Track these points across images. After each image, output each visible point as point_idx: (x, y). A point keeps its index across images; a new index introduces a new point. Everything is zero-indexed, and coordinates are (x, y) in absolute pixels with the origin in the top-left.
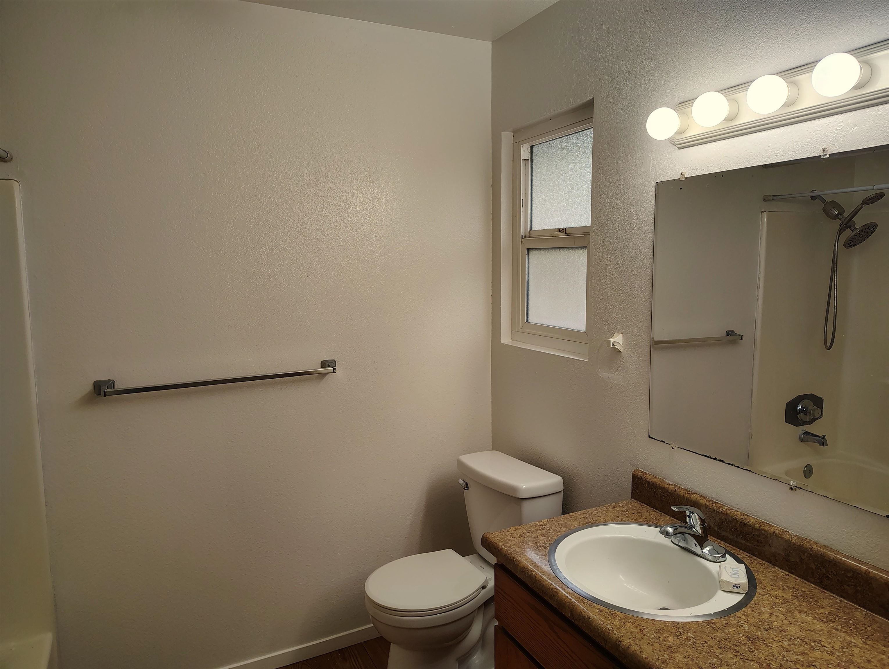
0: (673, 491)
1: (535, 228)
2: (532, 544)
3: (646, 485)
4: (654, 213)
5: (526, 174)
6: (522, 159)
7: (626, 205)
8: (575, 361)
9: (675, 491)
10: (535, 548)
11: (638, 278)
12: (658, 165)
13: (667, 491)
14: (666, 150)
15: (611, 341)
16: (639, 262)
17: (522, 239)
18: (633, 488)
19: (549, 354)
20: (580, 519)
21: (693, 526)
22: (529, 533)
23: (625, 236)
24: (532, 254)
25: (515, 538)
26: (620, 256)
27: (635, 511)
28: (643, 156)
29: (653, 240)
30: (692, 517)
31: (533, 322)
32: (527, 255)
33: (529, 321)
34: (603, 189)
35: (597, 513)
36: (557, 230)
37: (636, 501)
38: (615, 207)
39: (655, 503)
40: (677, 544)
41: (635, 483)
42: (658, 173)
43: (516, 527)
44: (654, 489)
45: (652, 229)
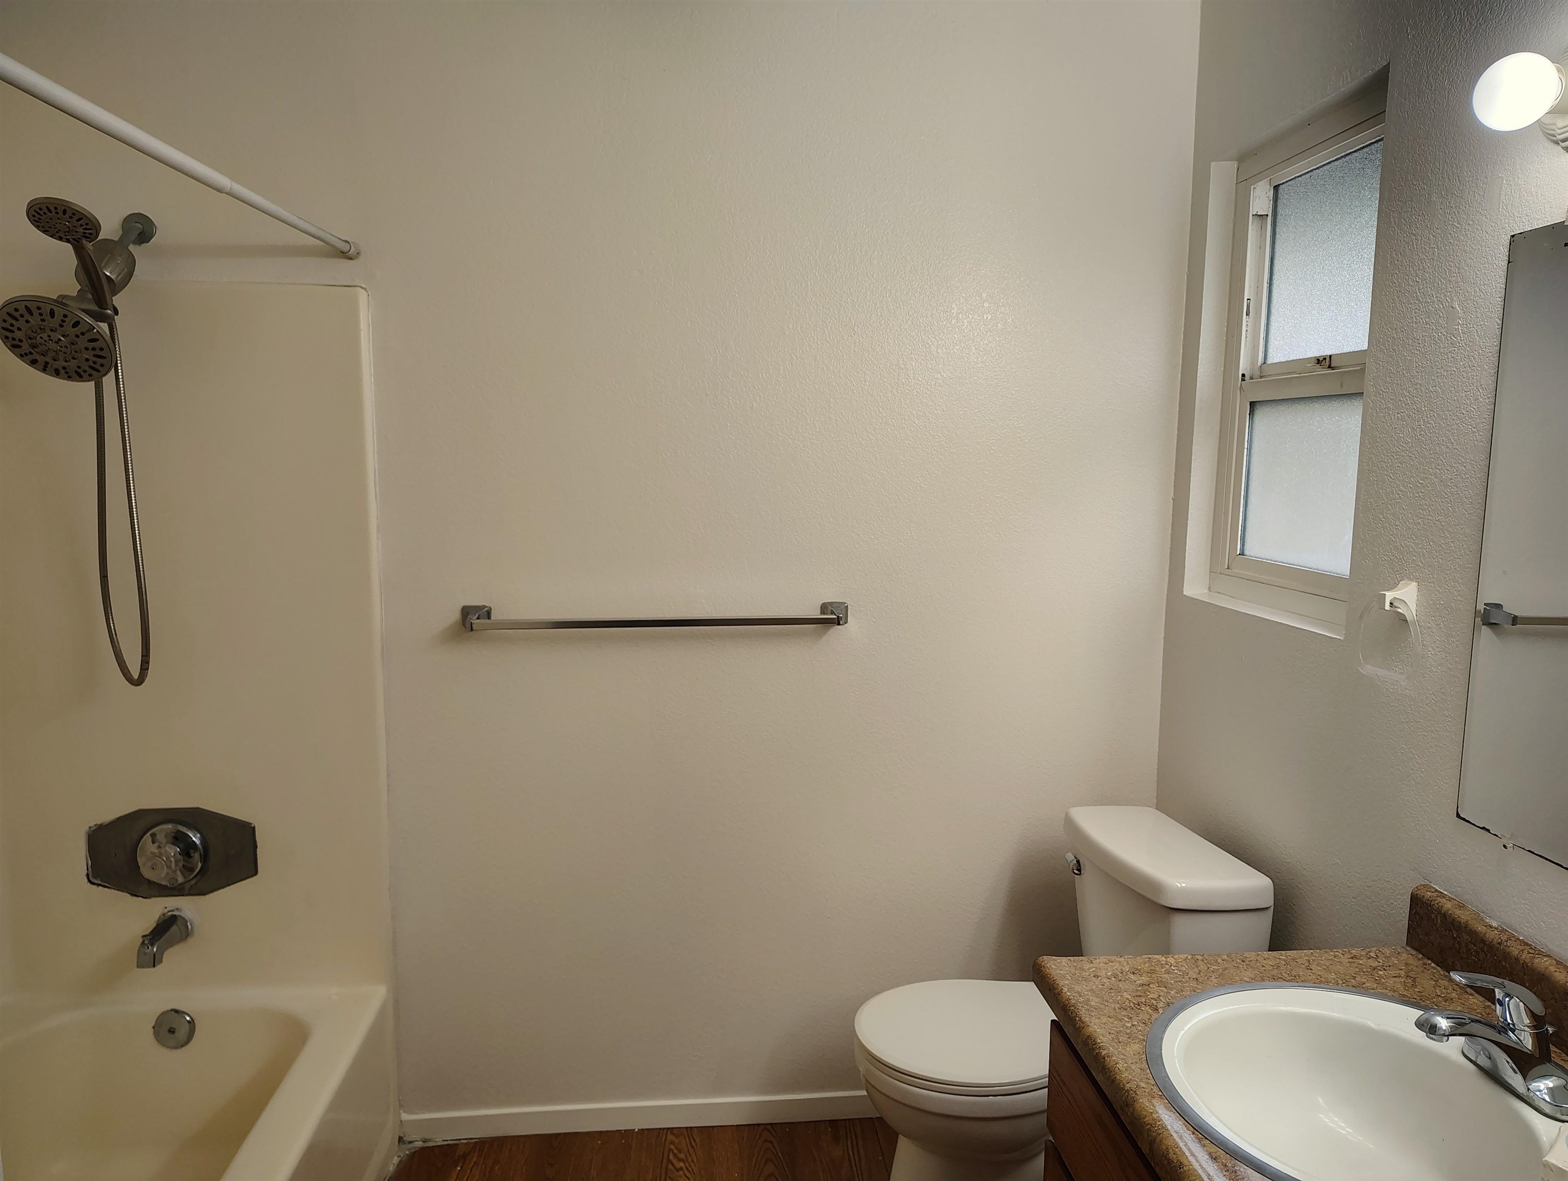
0: (1495, 942)
1: (1276, 357)
2: (1129, 997)
3: (1439, 921)
4: (1503, 307)
5: (1261, 248)
6: (1253, 215)
7: (1444, 294)
8: (1320, 637)
9: (1500, 944)
10: (1132, 1004)
11: (1460, 458)
12: (1518, 196)
13: (1483, 941)
14: (1537, 156)
15: (1386, 596)
16: (1464, 420)
17: (1243, 382)
18: (1410, 922)
19: (1269, 620)
20: (1263, 966)
21: (1511, 1026)
22: (1134, 973)
23: (1437, 363)
24: (1261, 415)
25: (1100, 978)
26: (1423, 409)
27: (1401, 972)
28: (1486, 177)
29: (1497, 369)
30: (1508, 1004)
31: (1253, 554)
32: (1250, 415)
33: (1246, 552)
34: (1398, 261)
35: (1309, 961)
36: (1314, 359)
37: (1414, 952)
38: (1419, 301)
39: (1453, 962)
40: (1473, 1059)
41: (1415, 913)
42: (1516, 214)
43: (1112, 958)
44: (1453, 931)
45: (1495, 344)
